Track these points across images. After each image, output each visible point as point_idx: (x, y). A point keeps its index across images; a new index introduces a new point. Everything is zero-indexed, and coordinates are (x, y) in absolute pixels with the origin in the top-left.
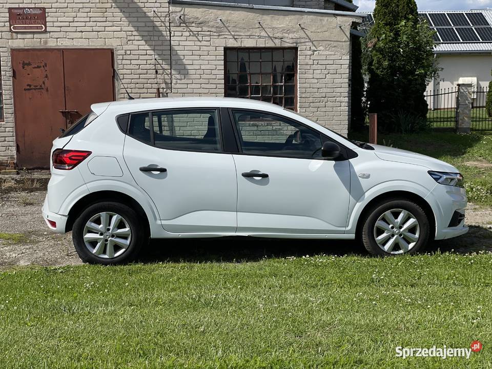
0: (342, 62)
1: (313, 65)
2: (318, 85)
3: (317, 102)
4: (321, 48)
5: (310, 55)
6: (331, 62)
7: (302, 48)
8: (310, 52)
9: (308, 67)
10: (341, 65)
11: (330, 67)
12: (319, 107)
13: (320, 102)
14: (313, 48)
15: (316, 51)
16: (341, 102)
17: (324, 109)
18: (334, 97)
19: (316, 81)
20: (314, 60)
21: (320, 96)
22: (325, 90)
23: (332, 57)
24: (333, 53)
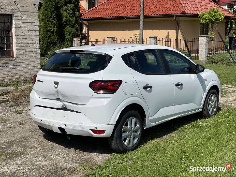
0: (35, 24)
1: (22, 25)
2: (25, 37)
3: (25, 46)
4: (25, 16)
5: (20, 20)
6: (30, 24)
7: (16, 15)
8: (20, 18)
9: (19, 26)
10: (35, 25)
11: (30, 26)
12: (26, 49)
13: (26, 46)
14: (22, 16)
15: (23, 17)
16: (36, 46)
17: (28, 50)
18: (33, 43)
19: (24, 34)
20: (22, 22)
21: (27, 43)
22: (29, 40)
23: (31, 21)
24: (31, 19)
